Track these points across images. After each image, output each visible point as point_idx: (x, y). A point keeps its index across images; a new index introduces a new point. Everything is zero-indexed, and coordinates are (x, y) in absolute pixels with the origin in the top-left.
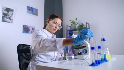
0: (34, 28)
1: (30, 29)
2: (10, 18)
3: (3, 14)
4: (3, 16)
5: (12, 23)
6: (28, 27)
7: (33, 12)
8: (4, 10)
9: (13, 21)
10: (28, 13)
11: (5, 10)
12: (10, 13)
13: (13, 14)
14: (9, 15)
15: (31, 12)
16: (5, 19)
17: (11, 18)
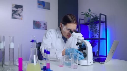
0: (46, 23)
1: (41, 24)
2: (19, 15)
3: (13, 11)
4: (13, 13)
5: (22, 19)
6: (39, 22)
7: (44, 6)
8: (13, 7)
9: (22, 17)
10: (39, 7)
11: (15, 7)
12: (19, 9)
13: (22, 10)
14: (19, 11)
15: (42, 6)
16: (15, 16)
17: (21, 14)
